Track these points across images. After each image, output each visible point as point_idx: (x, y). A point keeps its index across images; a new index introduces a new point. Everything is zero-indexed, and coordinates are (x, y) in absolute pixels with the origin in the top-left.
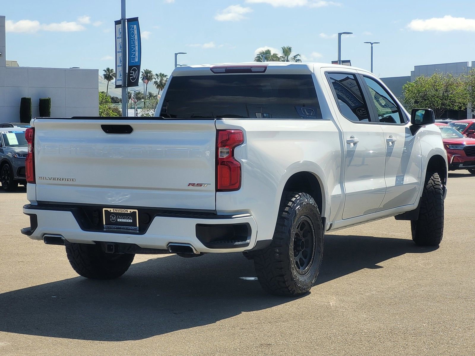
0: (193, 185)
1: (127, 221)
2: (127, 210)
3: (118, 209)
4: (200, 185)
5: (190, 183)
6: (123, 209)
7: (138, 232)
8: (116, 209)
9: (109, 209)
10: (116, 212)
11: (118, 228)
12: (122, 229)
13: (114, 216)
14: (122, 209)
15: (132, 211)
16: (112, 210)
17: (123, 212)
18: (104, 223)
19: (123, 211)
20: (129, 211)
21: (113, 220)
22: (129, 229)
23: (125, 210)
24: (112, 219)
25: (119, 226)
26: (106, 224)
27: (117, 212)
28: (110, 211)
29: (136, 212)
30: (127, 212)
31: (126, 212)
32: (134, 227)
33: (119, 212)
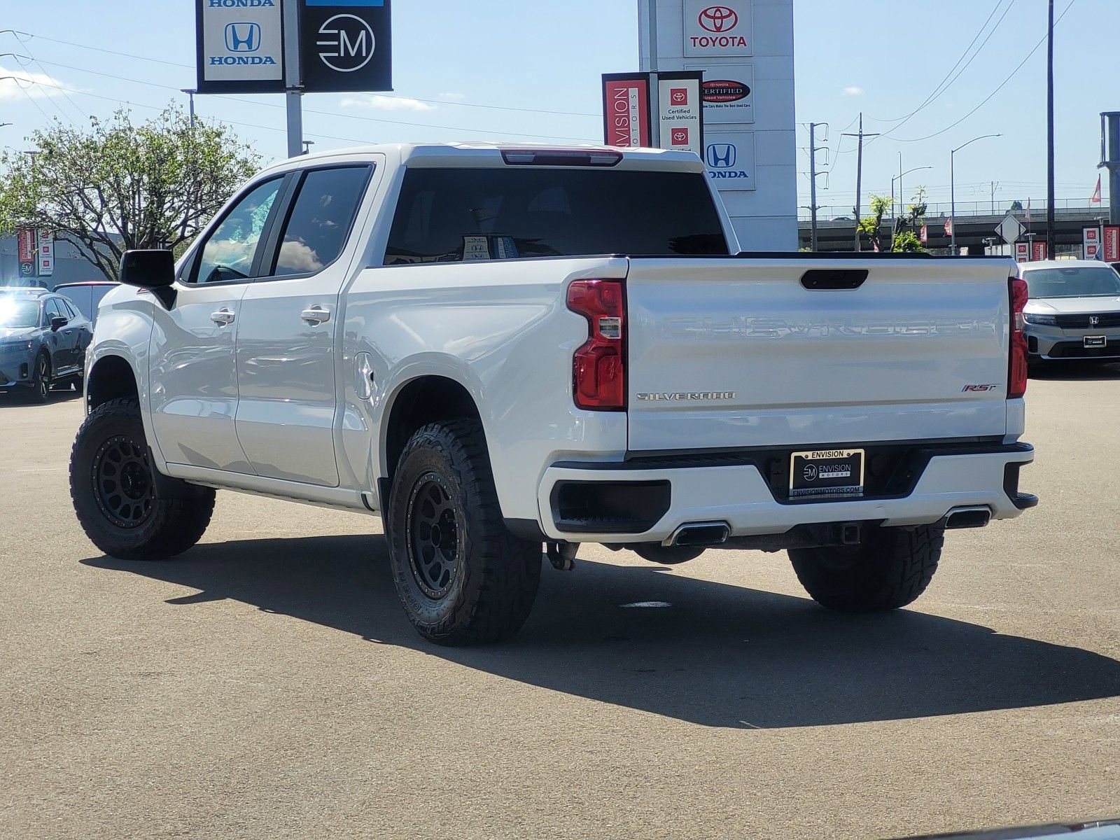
0: (973, 388)
1: (840, 474)
2: (841, 451)
3: (823, 452)
4: (984, 388)
5: (968, 384)
6: (834, 451)
7: (861, 495)
8: (819, 452)
9: (803, 454)
10: (818, 458)
11: (819, 494)
12: (828, 493)
13: (812, 468)
14: (831, 451)
15: (852, 452)
16: (809, 455)
17: (834, 457)
18: (791, 486)
19: (834, 454)
20: (846, 453)
21: (811, 477)
22: (843, 493)
23: (839, 451)
24: (808, 474)
25: (822, 489)
26: (794, 488)
27: (821, 457)
28: (807, 456)
29: (860, 453)
30: (841, 457)
31: (838, 457)
32: (854, 487)
33: (824, 457)
